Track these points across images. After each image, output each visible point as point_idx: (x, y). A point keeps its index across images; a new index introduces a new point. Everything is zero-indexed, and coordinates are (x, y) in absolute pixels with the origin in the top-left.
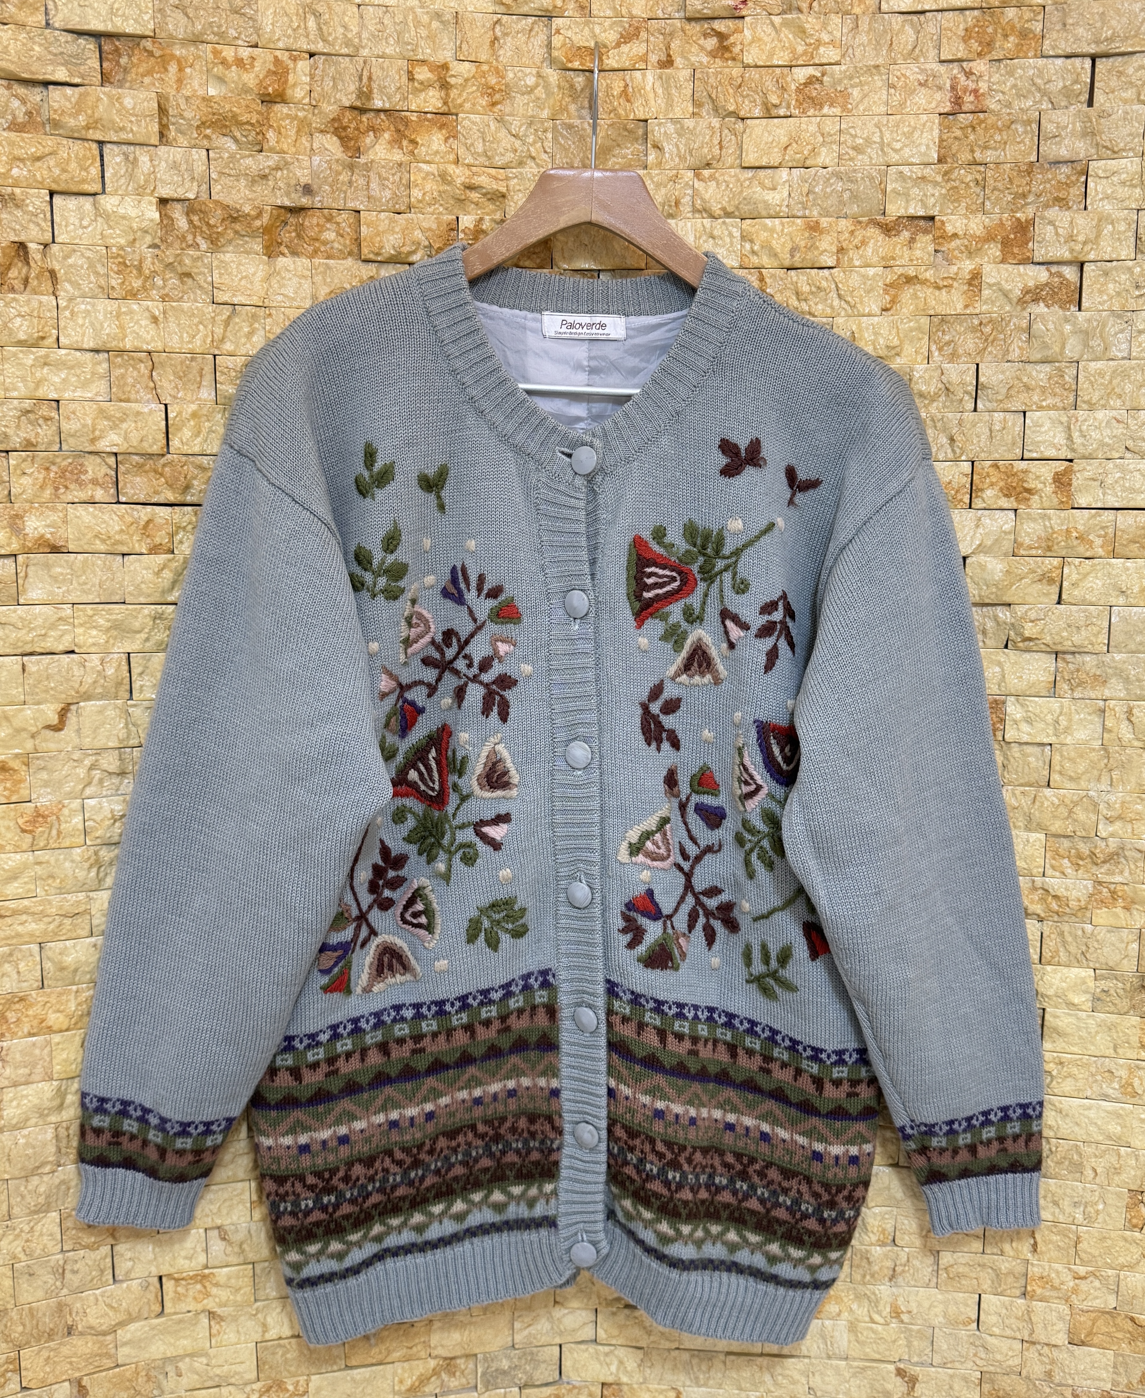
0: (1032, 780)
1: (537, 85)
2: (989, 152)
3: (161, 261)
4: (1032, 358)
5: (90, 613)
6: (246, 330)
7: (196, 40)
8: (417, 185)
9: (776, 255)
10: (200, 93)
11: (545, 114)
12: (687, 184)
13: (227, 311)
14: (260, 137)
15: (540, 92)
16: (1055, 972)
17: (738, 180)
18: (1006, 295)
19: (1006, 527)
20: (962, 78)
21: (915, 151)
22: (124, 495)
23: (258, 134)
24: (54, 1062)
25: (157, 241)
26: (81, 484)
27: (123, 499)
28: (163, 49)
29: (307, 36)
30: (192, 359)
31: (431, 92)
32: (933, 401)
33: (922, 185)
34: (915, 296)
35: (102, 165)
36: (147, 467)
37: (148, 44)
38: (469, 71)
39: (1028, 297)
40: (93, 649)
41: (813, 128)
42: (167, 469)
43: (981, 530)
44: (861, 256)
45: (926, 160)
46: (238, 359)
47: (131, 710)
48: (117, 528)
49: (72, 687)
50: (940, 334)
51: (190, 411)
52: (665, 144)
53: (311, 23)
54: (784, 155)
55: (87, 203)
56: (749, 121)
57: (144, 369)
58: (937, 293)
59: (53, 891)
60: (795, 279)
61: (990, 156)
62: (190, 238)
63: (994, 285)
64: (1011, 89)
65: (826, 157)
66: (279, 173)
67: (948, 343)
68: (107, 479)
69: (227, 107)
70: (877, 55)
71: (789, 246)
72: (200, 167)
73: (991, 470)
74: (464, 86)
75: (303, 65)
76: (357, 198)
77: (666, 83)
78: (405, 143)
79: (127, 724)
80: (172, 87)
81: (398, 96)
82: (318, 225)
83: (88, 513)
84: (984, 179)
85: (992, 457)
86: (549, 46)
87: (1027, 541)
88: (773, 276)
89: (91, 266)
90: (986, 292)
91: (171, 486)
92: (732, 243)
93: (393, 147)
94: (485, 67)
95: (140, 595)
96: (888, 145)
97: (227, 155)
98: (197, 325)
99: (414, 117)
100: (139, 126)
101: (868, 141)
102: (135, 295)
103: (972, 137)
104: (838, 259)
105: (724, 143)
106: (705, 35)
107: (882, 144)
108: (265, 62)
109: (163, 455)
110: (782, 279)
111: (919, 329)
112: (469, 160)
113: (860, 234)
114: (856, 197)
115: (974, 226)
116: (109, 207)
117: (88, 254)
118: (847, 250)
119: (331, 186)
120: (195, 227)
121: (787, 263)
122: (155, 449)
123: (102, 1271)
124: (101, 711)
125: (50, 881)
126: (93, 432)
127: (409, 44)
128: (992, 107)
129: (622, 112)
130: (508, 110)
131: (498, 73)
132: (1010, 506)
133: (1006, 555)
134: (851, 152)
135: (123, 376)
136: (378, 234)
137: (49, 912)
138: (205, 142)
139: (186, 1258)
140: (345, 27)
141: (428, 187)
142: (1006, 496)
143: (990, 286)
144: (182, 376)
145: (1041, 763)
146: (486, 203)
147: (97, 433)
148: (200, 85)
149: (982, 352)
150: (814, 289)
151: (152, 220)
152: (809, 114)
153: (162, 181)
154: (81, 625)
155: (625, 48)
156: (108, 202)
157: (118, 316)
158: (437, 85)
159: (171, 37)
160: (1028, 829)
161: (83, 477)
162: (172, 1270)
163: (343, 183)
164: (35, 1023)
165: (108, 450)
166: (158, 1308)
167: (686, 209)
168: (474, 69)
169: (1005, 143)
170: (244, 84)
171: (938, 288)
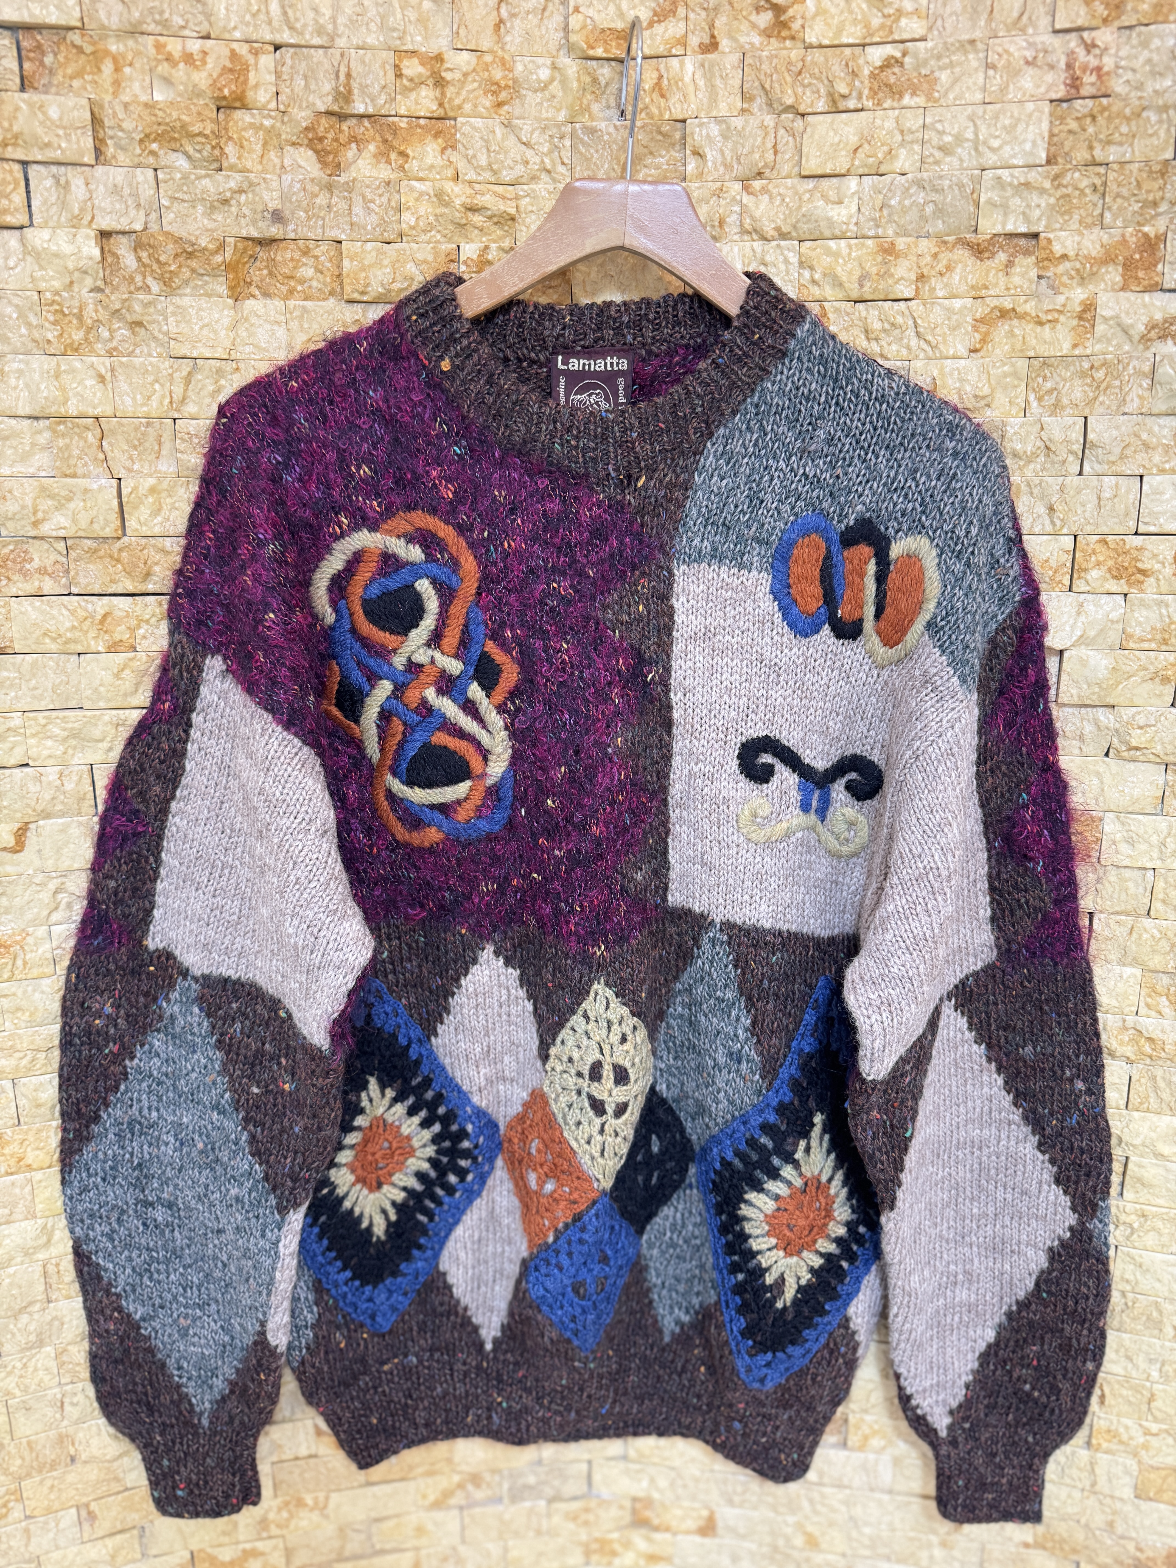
1: (552, 80)
2: (1113, 149)
3: (106, 308)
4: (1155, 411)
5: (43, 722)
6: (211, 388)
7: (135, 31)
9: (841, 285)
10: (144, 98)
11: (562, 116)
13: (187, 366)
15: (555, 87)
16: (1143, 1119)
17: (796, 193)
19: (1114, 615)
20: (1081, 52)
22: (76, 584)
24: (37, 1200)
25: (100, 283)
26: (26, 575)
27: (75, 590)
28: (94, 43)
30: (148, 425)
32: (1030, 462)
33: (1025, 193)
34: (1011, 334)
35: (28, 192)
36: (102, 553)
37: (75, 37)
38: (468, 63)
39: (1153, 334)
40: (51, 762)
41: (890, 124)
42: (124, 554)
43: (1083, 618)
44: (946, 285)
45: (1031, 162)
46: (201, 422)
48: (68, 624)
49: (28, 805)
50: (1040, 380)
54: (853, 159)
55: (12, 239)
56: (810, 118)
59: (23, 1025)
61: (1112, 154)
62: (138, 278)
63: (1111, 318)
64: (1144, 65)
65: (904, 160)
66: (243, 198)
67: (1050, 392)
68: (58, 566)
69: (175, 115)
71: (857, 273)
72: (147, 192)
73: (1098, 547)
75: (267, 60)
76: (338, 226)
77: (709, 72)
78: (393, 156)
80: (107, 91)
81: (383, 97)
82: (292, 259)
83: (34, 608)
84: (1105, 184)
86: (566, 29)
87: (1138, 632)
88: (837, 310)
89: (22, 316)
90: (1100, 328)
92: (787, 272)
93: (379, 162)
94: (488, 58)
96: (985, 143)
97: (178, 176)
99: (403, 123)
100: (69, 141)
102: (76, 350)
104: (917, 289)
105: (779, 147)
107: (976, 142)
108: (219, 58)
110: (848, 314)
111: (1015, 374)
112: (471, 175)
114: (941, 211)
116: (38, 242)
117: (16, 301)
118: (929, 277)
119: (306, 212)
120: (144, 265)
121: (855, 295)
122: (108, 532)
124: (63, 830)
125: (19, 1014)
126: (35, 513)
127: (394, 30)
129: (655, 111)
130: (517, 111)
131: (504, 64)
132: (1119, 590)
133: (1111, 648)
135: (67, 447)
136: (363, 269)
137: (19, 1047)
138: (151, 160)
142: (1115, 577)
143: (1106, 319)
145: (1141, 890)
146: (493, 228)
147: (40, 515)
148: (143, 87)
149: (1091, 403)
150: (887, 326)
152: (885, 105)
154: (34, 735)
155: (659, 29)
156: (38, 237)
157: (57, 376)
159: (103, 27)
160: (1122, 963)
161: (28, 566)
164: (12, 1162)
165: (54, 534)
167: (732, 229)
168: (474, 61)
169: (1134, 136)
170: (195, 86)
171: (1041, 323)
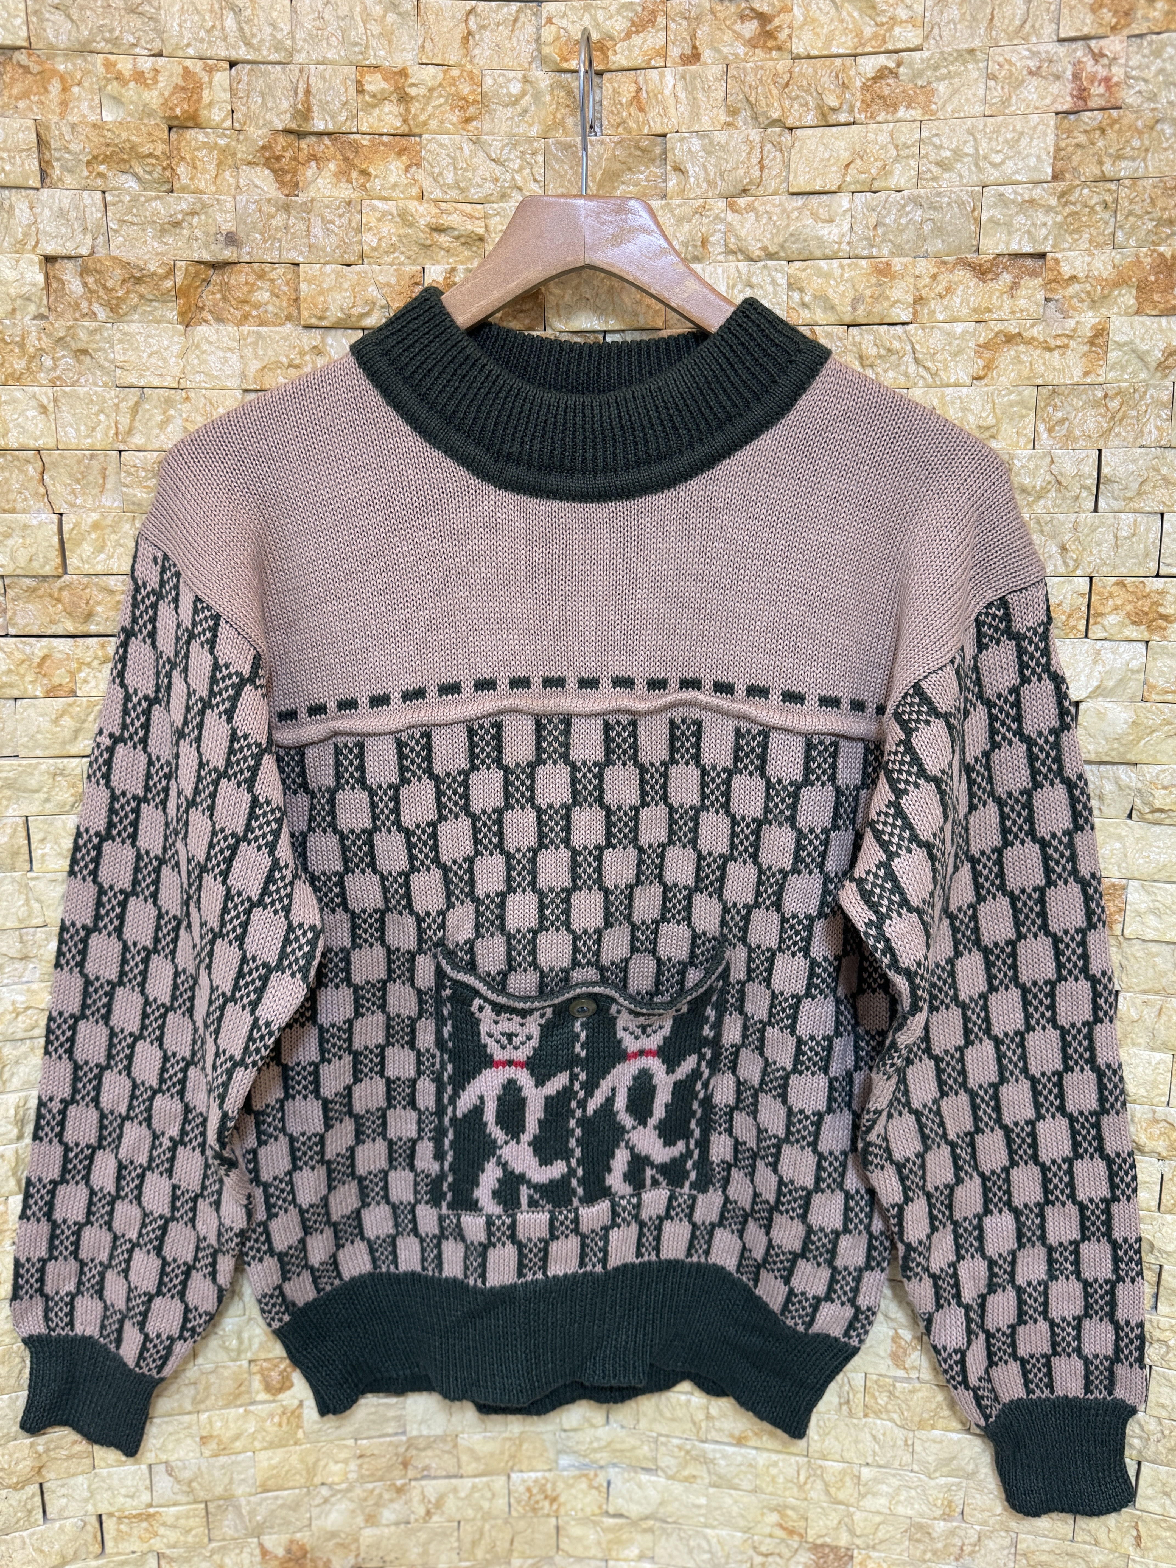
0: (1158, 986)
8: (370, 229)
12: (717, 217)
14: (168, 173)
18: (1141, 358)
21: (1021, 164)
23: (164, 169)
29: (225, 39)
31: (387, 107)
47: (32, 884)
51: (90, 521)
52: (689, 166)
53: (230, 22)
57: (32, 471)
58: (1047, 355)
60: (858, 339)
70: (972, 35)
74: (428, 99)
79: (27, 901)
85: (1116, 572)
91: (70, 614)
95: (35, 747)
98: (97, 415)
101: (958, 154)
103: (1100, 144)
106: (742, 18)
109: (59, 577)
113: (944, 279)
115: (1100, 265)
123: (30, 1512)
128: (1130, 100)
134: (934, 169)
139: (126, 1496)
140: (273, 25)
141: (385, 231)
144: (81, 478)
151: (34, 285)
153: (49, 234)
158: (394, 98)
162: (112, 1509)
163: (277, 229)
166: (97, 1548)
